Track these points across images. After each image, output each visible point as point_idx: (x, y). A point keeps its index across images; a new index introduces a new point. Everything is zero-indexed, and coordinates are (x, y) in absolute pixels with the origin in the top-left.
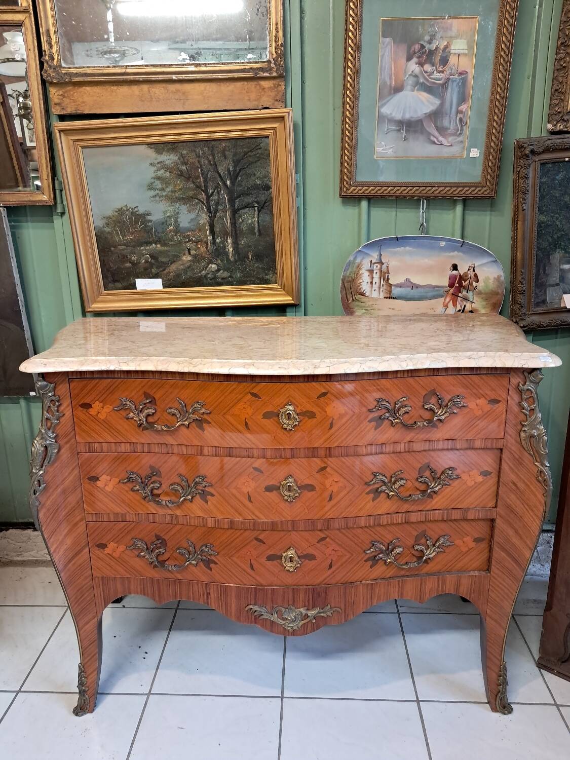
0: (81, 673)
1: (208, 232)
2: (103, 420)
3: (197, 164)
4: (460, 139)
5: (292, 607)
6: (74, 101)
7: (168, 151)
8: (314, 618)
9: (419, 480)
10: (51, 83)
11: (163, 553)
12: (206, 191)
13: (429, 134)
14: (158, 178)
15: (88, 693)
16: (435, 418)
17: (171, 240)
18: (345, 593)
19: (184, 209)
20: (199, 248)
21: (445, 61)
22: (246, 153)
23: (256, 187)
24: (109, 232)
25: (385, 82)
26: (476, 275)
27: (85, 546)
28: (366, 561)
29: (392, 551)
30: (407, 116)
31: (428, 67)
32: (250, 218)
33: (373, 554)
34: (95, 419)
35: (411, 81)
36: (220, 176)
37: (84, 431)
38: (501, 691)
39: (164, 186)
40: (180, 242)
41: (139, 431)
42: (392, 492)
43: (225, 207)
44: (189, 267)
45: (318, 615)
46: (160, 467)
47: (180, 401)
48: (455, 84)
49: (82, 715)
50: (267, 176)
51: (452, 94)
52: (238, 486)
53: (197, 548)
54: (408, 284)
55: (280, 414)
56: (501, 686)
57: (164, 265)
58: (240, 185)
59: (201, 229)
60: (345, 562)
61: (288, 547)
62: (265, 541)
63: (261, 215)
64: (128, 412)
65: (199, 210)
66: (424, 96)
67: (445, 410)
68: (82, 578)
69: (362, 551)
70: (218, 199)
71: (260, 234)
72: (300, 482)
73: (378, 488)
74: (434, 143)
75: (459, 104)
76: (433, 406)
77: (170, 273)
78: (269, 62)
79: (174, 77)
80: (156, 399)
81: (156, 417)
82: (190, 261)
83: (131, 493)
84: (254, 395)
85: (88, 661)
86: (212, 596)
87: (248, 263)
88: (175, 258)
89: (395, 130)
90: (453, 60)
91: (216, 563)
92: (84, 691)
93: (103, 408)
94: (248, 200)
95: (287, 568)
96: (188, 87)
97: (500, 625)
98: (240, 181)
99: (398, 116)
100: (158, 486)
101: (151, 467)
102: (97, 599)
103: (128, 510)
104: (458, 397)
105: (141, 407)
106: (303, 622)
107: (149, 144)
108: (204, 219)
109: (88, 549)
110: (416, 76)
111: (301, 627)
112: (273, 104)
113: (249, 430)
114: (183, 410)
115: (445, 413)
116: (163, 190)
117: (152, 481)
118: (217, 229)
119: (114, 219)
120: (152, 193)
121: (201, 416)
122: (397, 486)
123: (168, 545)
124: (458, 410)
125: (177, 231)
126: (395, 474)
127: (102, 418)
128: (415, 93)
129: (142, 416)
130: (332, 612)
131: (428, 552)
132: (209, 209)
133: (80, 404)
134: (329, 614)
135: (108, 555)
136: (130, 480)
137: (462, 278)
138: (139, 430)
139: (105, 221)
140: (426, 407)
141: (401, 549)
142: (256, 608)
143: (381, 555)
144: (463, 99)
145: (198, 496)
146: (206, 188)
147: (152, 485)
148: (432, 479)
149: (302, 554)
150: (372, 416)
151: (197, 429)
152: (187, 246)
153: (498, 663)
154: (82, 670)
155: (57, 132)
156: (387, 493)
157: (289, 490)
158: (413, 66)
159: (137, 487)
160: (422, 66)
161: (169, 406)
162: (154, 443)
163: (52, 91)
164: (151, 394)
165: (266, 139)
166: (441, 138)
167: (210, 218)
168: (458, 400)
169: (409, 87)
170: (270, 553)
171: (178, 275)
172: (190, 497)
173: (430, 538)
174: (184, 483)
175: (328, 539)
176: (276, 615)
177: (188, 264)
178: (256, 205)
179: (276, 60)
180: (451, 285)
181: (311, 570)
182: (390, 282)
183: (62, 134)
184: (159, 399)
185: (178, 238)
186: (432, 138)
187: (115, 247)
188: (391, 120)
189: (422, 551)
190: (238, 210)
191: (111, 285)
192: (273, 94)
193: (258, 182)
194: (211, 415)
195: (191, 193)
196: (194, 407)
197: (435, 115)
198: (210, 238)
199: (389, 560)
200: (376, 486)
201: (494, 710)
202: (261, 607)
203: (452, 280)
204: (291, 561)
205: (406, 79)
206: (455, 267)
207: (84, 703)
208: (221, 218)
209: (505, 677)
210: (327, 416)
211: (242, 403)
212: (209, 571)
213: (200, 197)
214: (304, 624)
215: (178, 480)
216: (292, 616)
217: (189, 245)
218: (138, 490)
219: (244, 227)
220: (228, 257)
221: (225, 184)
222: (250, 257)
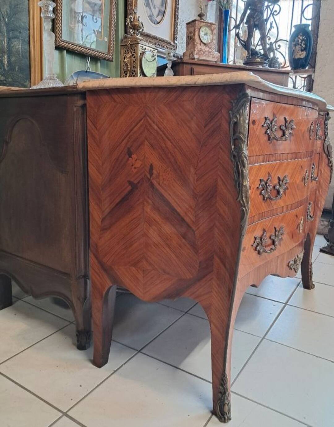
22: (17, 5)
32: (18, 45)
43: (4, 35)
46: (271, 173)
52: (296, 180)
58: (13, 24)
62: (298, 216)
63: (23, 45)
71: (22, 56)
87: (16, 73)
91: (283, 240)
94: (17, 34)
98: (13, 21)
178: (21, 38)
190: (11, 38)
208: (2, 41)
212: (279, 247)
219: (14, 50)
220: (4, 66)
221: (4, 20)
222: (17, 69)
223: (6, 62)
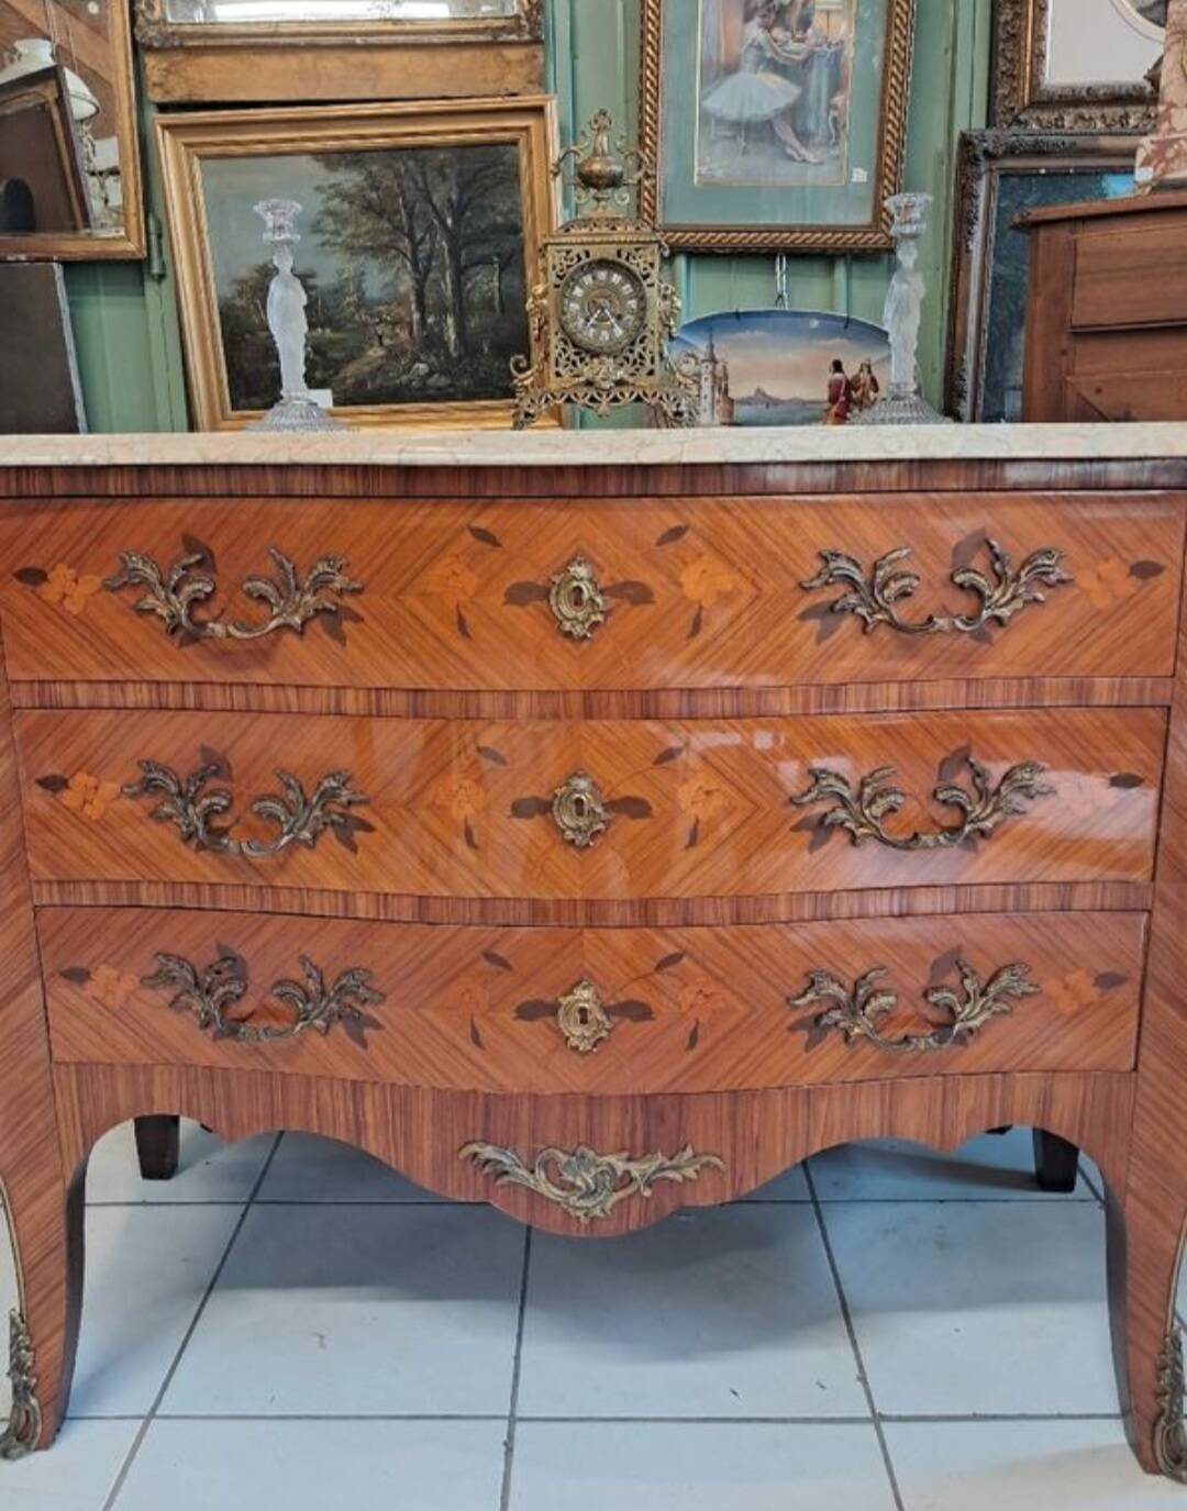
0: (16, 1336)
1: (413, 307)
2: (75, 617)
3: (397, 190)
4: (835, 152)
5: (586, 1150)
6: (187, 80)
7: (347, 165)
8: (649, 1184)
9: (941, 796)
10: (150, 49)
11: (238, 997)
12: (411, 236)
13: (785, 144)
14: (331, 213)
15: (38, 1392)
16: (985, 614)
17: (350, 321)
18: (733, 1117)
19: (373, 265)
20: (397, 335)
21: (805, 23)
22: (480, 170)
23: (495, 228)
24: (243, 308)
25: (710, 58)
26: (873, 380)
27: (29, 975)
28: (792, 1029)
29: (866, 1002)
30: (747, 114)
31: (778, 33)
32: (486, 282)
33: (814, 1010)
34: (57, 615)
35: (752, 55)
36: (434, 208)
37: (27, 648)
38: (1167, 1411)
39: (339, 226)
40: (365, 325)
41: (168, 646)
42: (862, 825)
43: (443, 263)
44: (379, 369)
45: (659, 1175)
46: (225, 752)
47: (278, 557)
48: (824, 61)
49: (20, 1456)
50: (515, 210)
51: (819, 78)
52: (438, 802)
53: (328, 982)
54: (762, 398)
55: (554, 591)
56: (1168, 1397)
57: (337, 366)
58: (469, 225)
59: (401, 301)
60: (731, 1031)
61: (576, 978)
62: (511, 962)
63: (504, 275)
64: (140, 592)
65: (399, 269)
66: (775, 80)
67: (1011, 590)
68: (23, 1065)
69: (781, 1000)
70: (432, 250)
71: (503, 310)
72: (607, 789)
73: (825, 815)
74: (791, 158)
75: (832, 94)
76: (977, 577)
77: (345, 378)
78: (517, 17)
79: (359, 40)
80: (216, 555)
81: (215, 607)
82: (382, 357)
83: (151, 823)
84: (483, 535)
85: (39, 1304)
86: (370, 1118)
87: (483, 361)
88: (355, 353)
89: (726, 138)
90: (818, 21)
91: (379, 1027)
92: (26, 1386)
93: (76, 581)
94: (482, 250)
95: (573, 1042)
96: (381, 58)
97: (1164, 1219)
98: (470, 218)
99: (731, 113)
100: (224, 803)
101: (204, 750)
102: (62, 1126)
103: (146, 872)
104: (1047, 553)
105: (175, 577)
106: (616, 1196)
107: (315, 154)
108: (406, 285)
109: (39, 983)
110: (760, 48)
111: (611, 1210)
112: (525, 88)
113: (468, 636)
114: (287, 584)
115: (1014, 598)
116: (337, 233)
117: (206, 790)
118: (429, 301)
119: (251, 283)
120: (318, 239)
121: (338, 600)
122: (877, 810)
123: (252, 975)
124: (1049, 592)
125: (361, 304)
126: (872, 775)
127: (75, 610)
128: (761, 76)
129: (180, 604)
130: (698, 1167)
131: (967, 1011)
132: (415, 264)
133: (16, 569)
134: (690, 1172)
135: (95, 1003)
136: (149, 786)
137: (851, 385)
138: (170, 645)
139: (236, 287)
140: (958, 579)
141: (891, 999)
142: (488, 1152)
143: (836, 1015)
144: (836, 86)
145: (330, 833)
146: (411, 229)
147: (206, 802)
148: (975, 795)
149: (612, 1002)
150: (807, 602)
151: (326, 638)
152: (376, 332)
153: (1156, 1327)
154: (18, 1328)
155: (159, 129)
156: (850, 830)
157: (580, 813)
158: (755, 31)
159: (167, 809)
160: (769, 31)
161: (250, 572)
162: (212, 683)
163: (150, 61)
164: (202, 538)
165: (513, 148)
166: (803, 151)
167: (417, 281)
168: (1047, 562)
169: (748, 66)
170: (527, 997)
171: (361, 383)
172: (306, 835)
173: (974, 972)
174: (292, 795)
175: (685, 960)
176: (543, 1175)
177: (380, 361)
178: (496, 259)
179: (529, 15)
180: (833, 399)
181: (640, 1051)
182: (731, 394)
183: (167, 134)
184: (223, 555)
185: (362, 316)
186: (790, 151)
187: (253, 333)
188: (720, 121)
189: (951, 1010)
190: (466, 267)
191: (243, 401)
192: (525, 70)
193: (499, 219)
194: (362, 597)
195: (386, 239)
196: (316, 573)
197: (793, 113)
198: (416, 316)
199: (857, 1030)
200: (821, 808)
201: (1151, 1468)
202: (503, 1147)
203: (835, 388)
204: (584, 1021)
205: (742, 51)
206: (837, 366)
207: (28, 1420)
208: (436, 281)
209: (1178, 1370)
210: (684, 598)
211: (446, 561)
212: (359, 1048)
213: (401, 245)
214: (621, 1201)
215: (274, 786)
216: (584, 1179)
217: (380, 329)
218: (169, 817)
219: (476, 297)
220: (448, 349)
221: (443, 223)
222: (486, 350)
223: (453, 337)
